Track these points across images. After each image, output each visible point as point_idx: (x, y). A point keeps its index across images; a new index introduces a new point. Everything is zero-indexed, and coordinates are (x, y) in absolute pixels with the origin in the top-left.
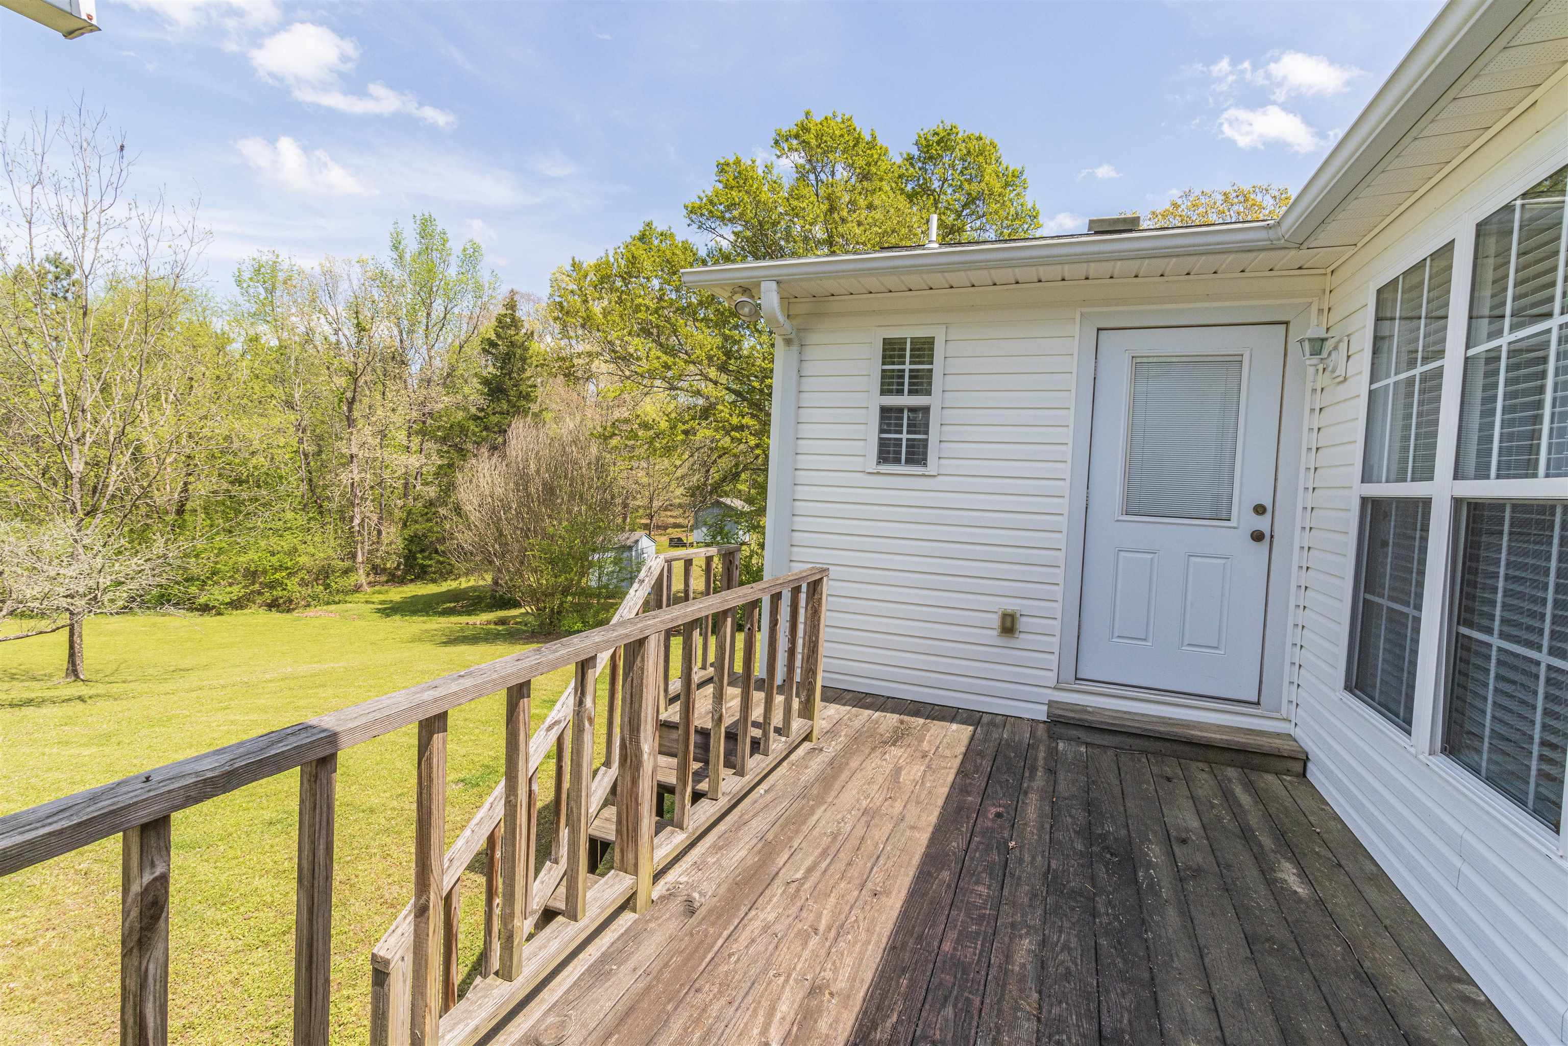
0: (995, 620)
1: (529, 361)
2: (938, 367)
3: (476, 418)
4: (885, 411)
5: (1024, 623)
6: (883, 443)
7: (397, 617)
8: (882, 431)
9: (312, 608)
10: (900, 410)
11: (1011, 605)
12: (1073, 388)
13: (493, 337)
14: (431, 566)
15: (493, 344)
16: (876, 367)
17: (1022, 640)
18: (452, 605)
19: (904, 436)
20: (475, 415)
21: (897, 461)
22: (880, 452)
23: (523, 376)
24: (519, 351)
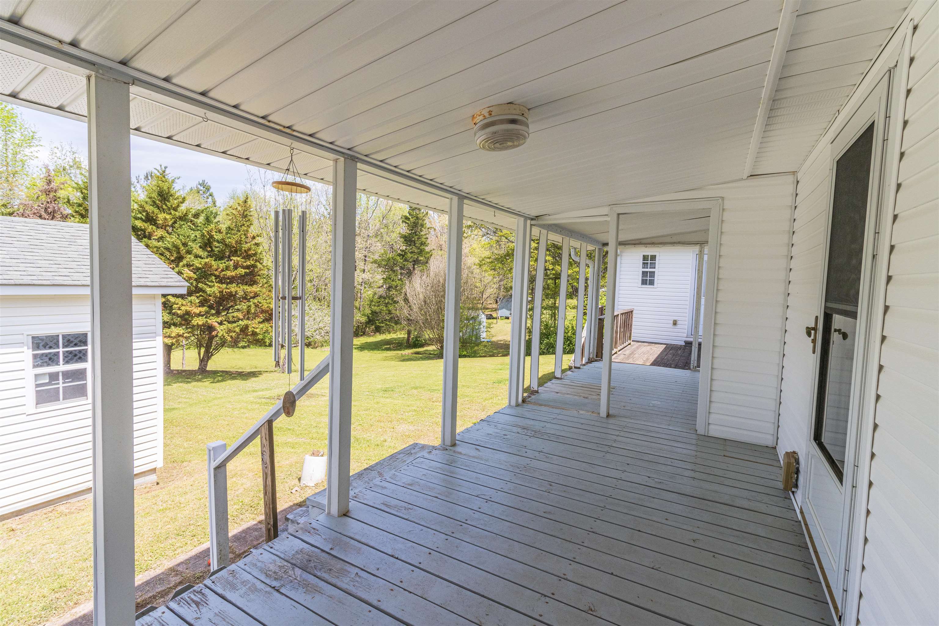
0: (672, 322)
1: (425, 226)
2: (657, 262)
3: (399, 255)
4: (643, 272)
5: (678, 322)
6: (642, 280)
7: (366, 351)
8: (642, 277)
9: (324, 347)
10: (647, 272)
11: (675, 318)
12: (691, 267)
13: (408, 215)
14: (383, 327)
15: (407, 218)
16: (641, 261)
17: (678, 326)
18: (388, 346)
19: (648, 278)
20: (400, 254)
21: (647, 284)
22: (642, 282)
23: (422, 233)
24: (420, 221)
